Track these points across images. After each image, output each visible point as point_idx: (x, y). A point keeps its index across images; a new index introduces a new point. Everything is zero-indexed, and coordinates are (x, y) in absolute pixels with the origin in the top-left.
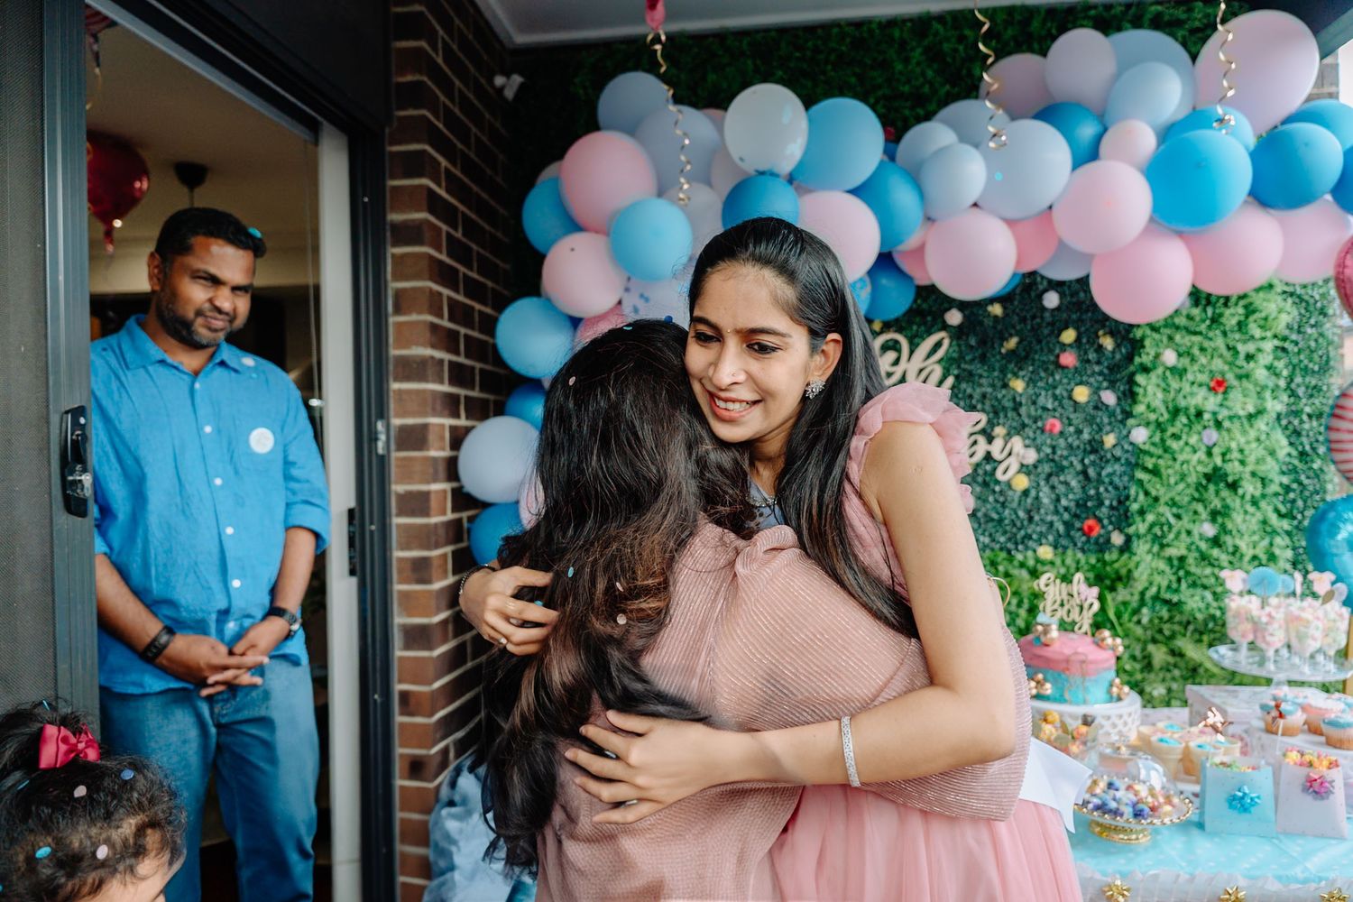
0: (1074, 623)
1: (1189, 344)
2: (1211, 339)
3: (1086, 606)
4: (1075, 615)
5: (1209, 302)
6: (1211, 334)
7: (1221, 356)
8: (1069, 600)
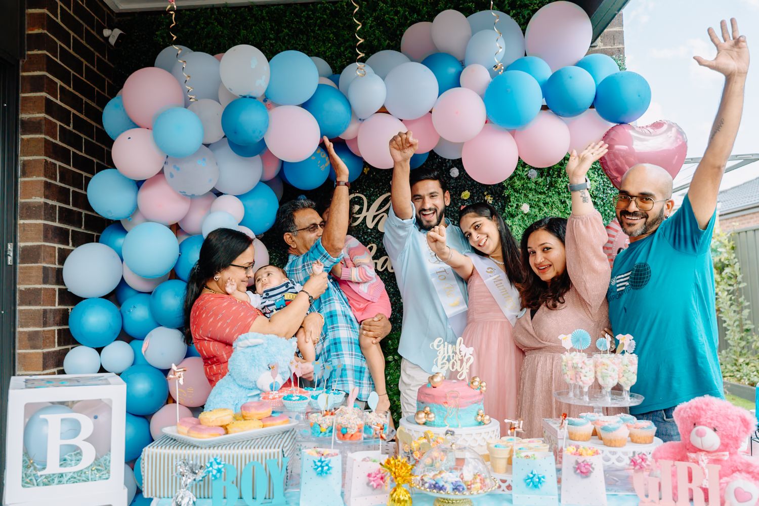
0: (457, 372)
1: (537, 200)
2: (551, 197)
3: (465, 360)
4: (457, 367)
5: (549, 175)
6: (550, 194)
7: (557, 208)
8: (453, 356)
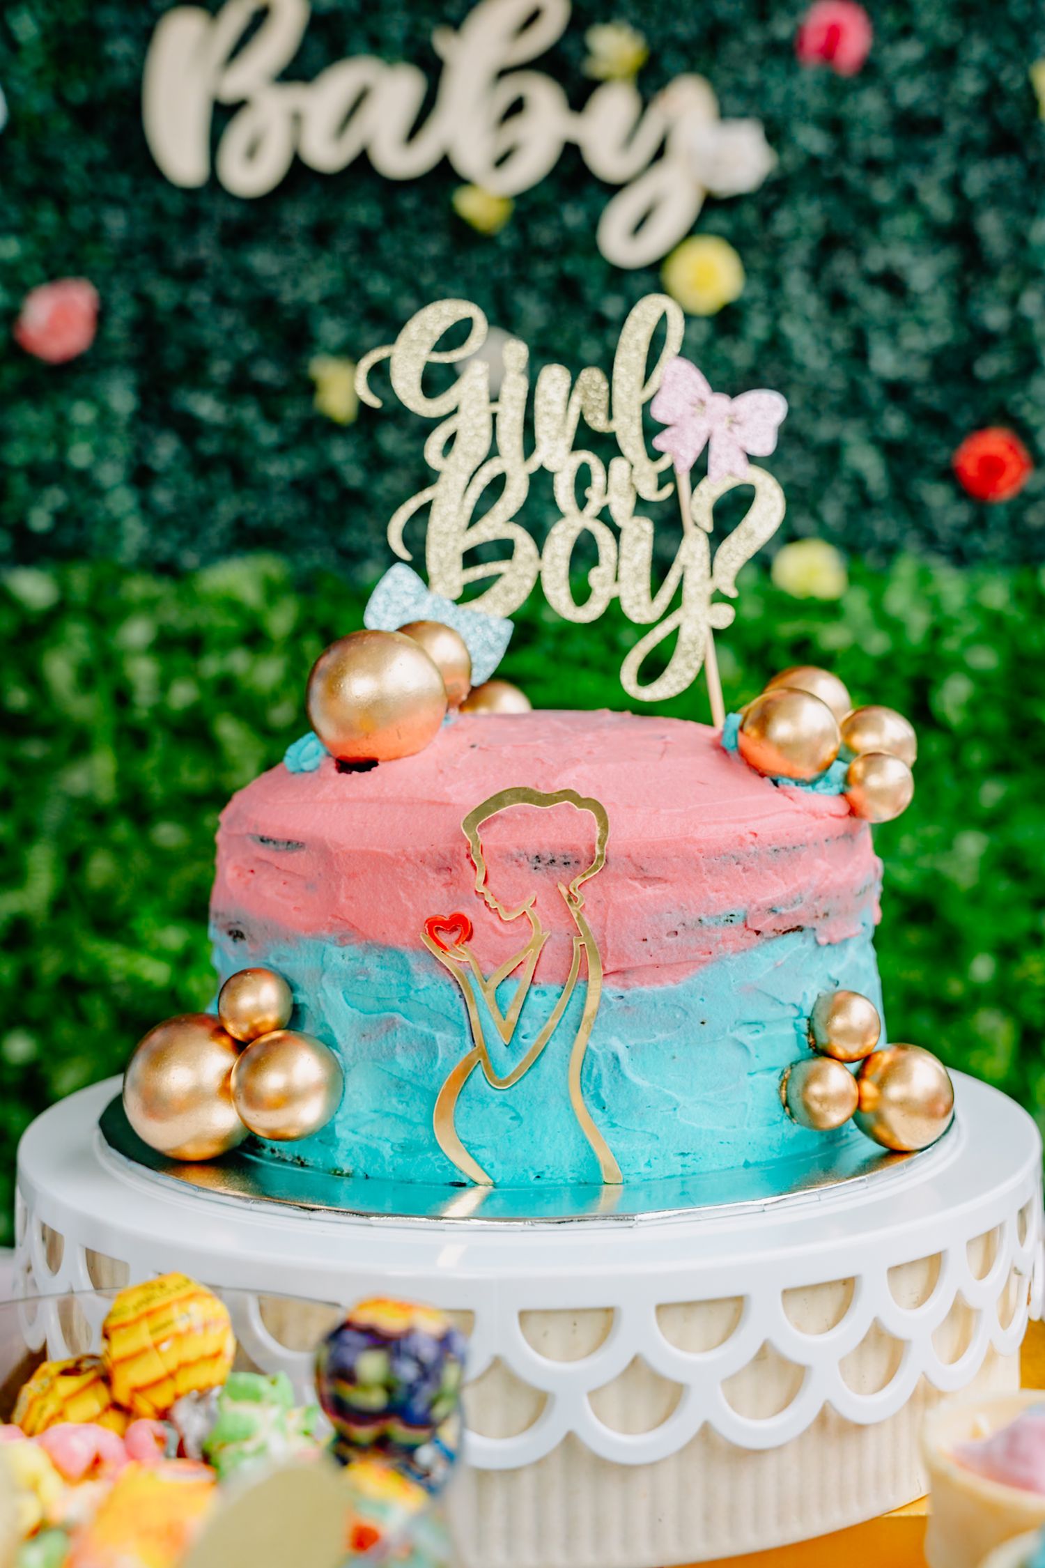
3: (698, 508)
4: (623, 580)
8: (583, 479)
